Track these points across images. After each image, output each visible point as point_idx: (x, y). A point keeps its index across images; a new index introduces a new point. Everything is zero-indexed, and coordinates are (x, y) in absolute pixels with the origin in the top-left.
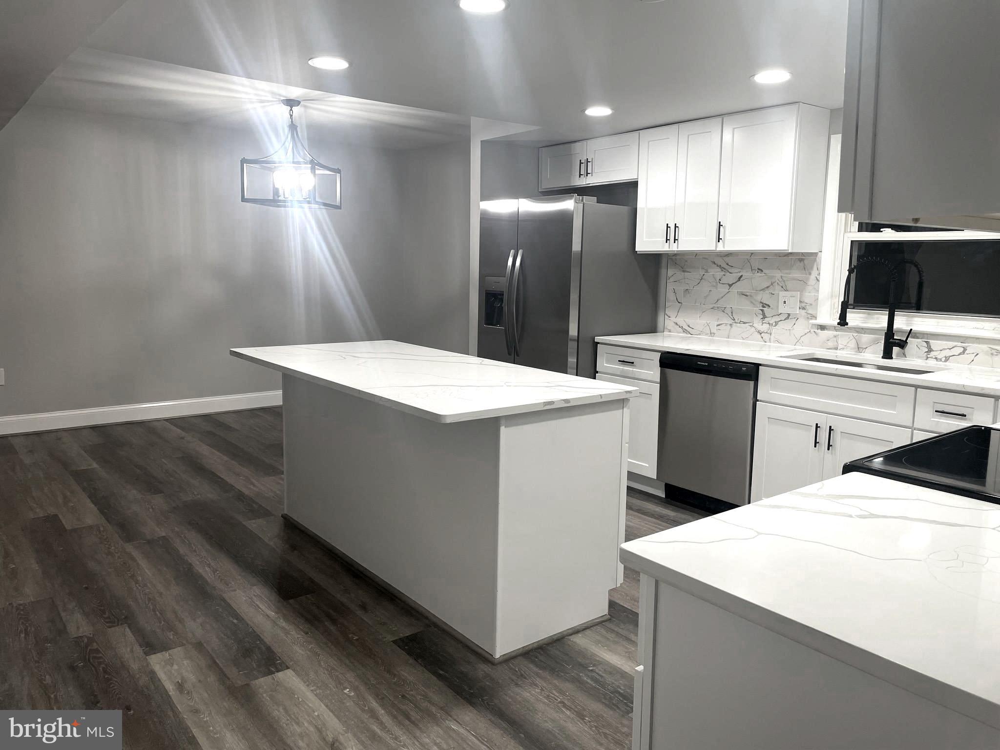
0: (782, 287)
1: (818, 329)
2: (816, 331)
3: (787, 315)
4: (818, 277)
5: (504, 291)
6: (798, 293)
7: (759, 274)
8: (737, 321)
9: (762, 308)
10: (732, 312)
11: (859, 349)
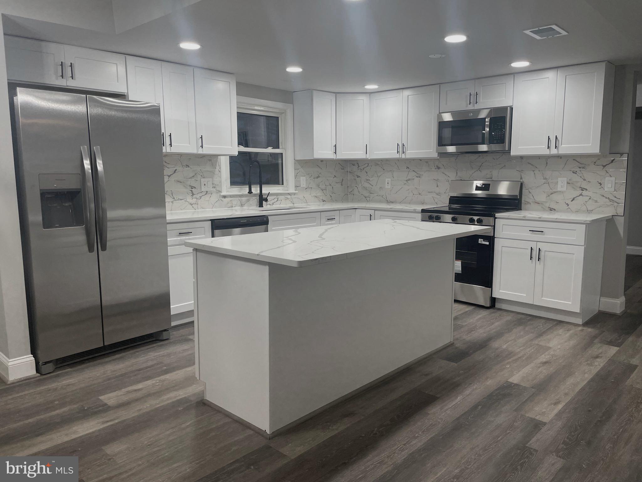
0: (202, 176)
1: (222, 198)
2: (222, 199)
4: (220, 170)
5: (81, 189)
6: (211, 179)
7: (187, 169)
8: (176, 199)
9: (191, 189)
10: (172, 194)
11: (242, 205)
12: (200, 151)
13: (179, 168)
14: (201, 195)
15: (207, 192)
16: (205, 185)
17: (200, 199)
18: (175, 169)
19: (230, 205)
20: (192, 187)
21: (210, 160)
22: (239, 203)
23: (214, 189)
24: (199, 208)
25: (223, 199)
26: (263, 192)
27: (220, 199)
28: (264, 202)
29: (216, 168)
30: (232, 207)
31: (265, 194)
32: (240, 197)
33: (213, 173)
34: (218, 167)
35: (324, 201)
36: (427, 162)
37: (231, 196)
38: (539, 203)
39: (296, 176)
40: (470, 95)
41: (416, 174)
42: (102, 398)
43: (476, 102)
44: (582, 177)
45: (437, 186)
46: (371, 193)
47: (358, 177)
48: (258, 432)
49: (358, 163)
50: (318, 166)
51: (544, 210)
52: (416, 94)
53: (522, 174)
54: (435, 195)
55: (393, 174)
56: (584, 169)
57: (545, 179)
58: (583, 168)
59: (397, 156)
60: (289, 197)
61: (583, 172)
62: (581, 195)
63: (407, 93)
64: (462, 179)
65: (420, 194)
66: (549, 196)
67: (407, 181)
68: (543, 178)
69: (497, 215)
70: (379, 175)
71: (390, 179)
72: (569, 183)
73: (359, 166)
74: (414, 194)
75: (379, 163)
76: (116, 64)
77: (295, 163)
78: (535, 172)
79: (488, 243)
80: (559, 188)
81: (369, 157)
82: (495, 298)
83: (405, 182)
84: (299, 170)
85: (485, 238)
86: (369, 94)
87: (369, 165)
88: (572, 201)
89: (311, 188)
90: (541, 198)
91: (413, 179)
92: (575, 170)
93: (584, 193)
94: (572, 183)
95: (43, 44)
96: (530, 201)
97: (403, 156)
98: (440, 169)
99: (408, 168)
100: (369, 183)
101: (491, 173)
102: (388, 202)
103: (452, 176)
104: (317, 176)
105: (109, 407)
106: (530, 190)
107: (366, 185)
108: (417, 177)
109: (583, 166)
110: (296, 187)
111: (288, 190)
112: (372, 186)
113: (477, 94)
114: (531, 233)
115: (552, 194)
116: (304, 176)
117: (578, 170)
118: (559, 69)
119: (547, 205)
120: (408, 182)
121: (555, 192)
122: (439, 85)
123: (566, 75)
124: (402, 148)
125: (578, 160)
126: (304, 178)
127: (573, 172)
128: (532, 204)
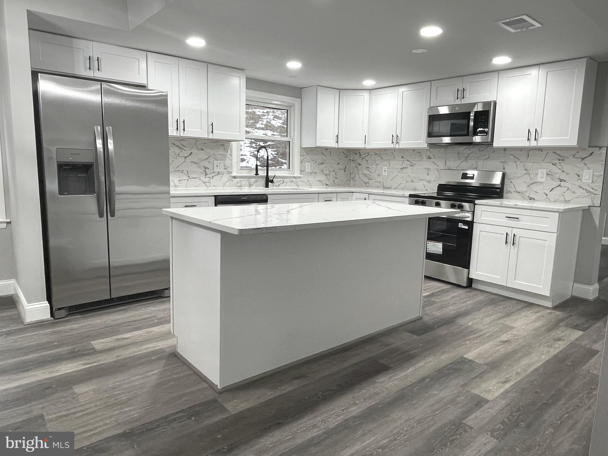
0: (214, 158)
3: (218, 173)
4: (231, 154)
5: (93, 163)
6: (223, 161)
7: (202, 152)
8: (191, 177)
9: (205, 170)
10: (188, 173)
11: (250, 185)
12: (211, 136)
13: (194, 151)
14: (213, 175)
15: (219, 172)
16: (217, 166)
17: (213, 178)
18: (191, 151)
19: (239, 185)
20: (206, 168)
21: (223, 145)
22: (247, 183)
23: (226, 170)
24: (211, 186)
25: (233, 179)
26: (269, 175)
27: (230, 179)
28: (270, 183)
29: (227, 152)
30: (241, 186)
31: (271, 176)
32: (249, 178)
33: (225, 156)
34: (229, 152)
35: (327, 185)
36: (419, 152)
37: (240, 177)
38: (519, 193)
39: (301, 162)
40: (458, 91)
41: (409, 163)
42: (92, 342)
43: (463, 97)
44: (561, 169)
45: (428, 175)
46: (370, 180)
47: (359, 165)
48: (211, 385)
49: (360, 153)
50: (322, 153)
51: (524, 199)
52: (409, 90)
53: (505, 165)
54: (425, 182)
55: (389, 163)
56: (563, 162)
57: (526, 170)
58: (563, 160)
59: (392, 146)
60: (294, 180)
61: (562, 164)
62: (559, 186)
63: (402, 89)
64: (450, 169)
65: (412, 181)
66: (529, 186)
67: (401, 169)
68: (523, 169)
69: (477, 202)
70: (377, 163)
71: (386, 168)
72: (549, 175)
73: (360, 155)
74: (407, 182)
75: (378, 153)
76: (138, 59)
77: (301, 151)
78: (517, 163)
79: (467, 227)
80: (539, 179)
81: (368, 146)
82: (472, 279)
83: (400, 170)
84: (304, 157)
85: (465, 222)
86: (369, 90)
87: (369, 154)
88: (550, 191)
89: (315, 173)
90: (522, 188)
91: (407, 168)
92: (554, 162)
93: (563, 184)
94: (551, 175)
95: (74, 40)
96: (512, 190)
97: (397, 147)
98: (431, 159)
99: (403, 157)
100: (368, 170)
101: (476, 164)
102: (384, 188)
103: (441, 164)
104: (322, 162)
105: (96, 351)
106: (512, 180)
107: (366, 172)
108: (410, 166)
109: (562, 158)
110: (301, 171)
111: (293, 174)
112: (372, 173)
113: (464, 90)
114: (507, 220)
115: (532, 184)
116: (309, 162)
117: (557, 162)
118: (541, 65)
119: (527, 194)
120: (403, 170)
121: (535, 183)
122: (430, 82)
123: (547, 71)
124: (396, 139)
125: (558, 152)
126: (309, 164)
127: (553, 164)
128: (513, 193)
